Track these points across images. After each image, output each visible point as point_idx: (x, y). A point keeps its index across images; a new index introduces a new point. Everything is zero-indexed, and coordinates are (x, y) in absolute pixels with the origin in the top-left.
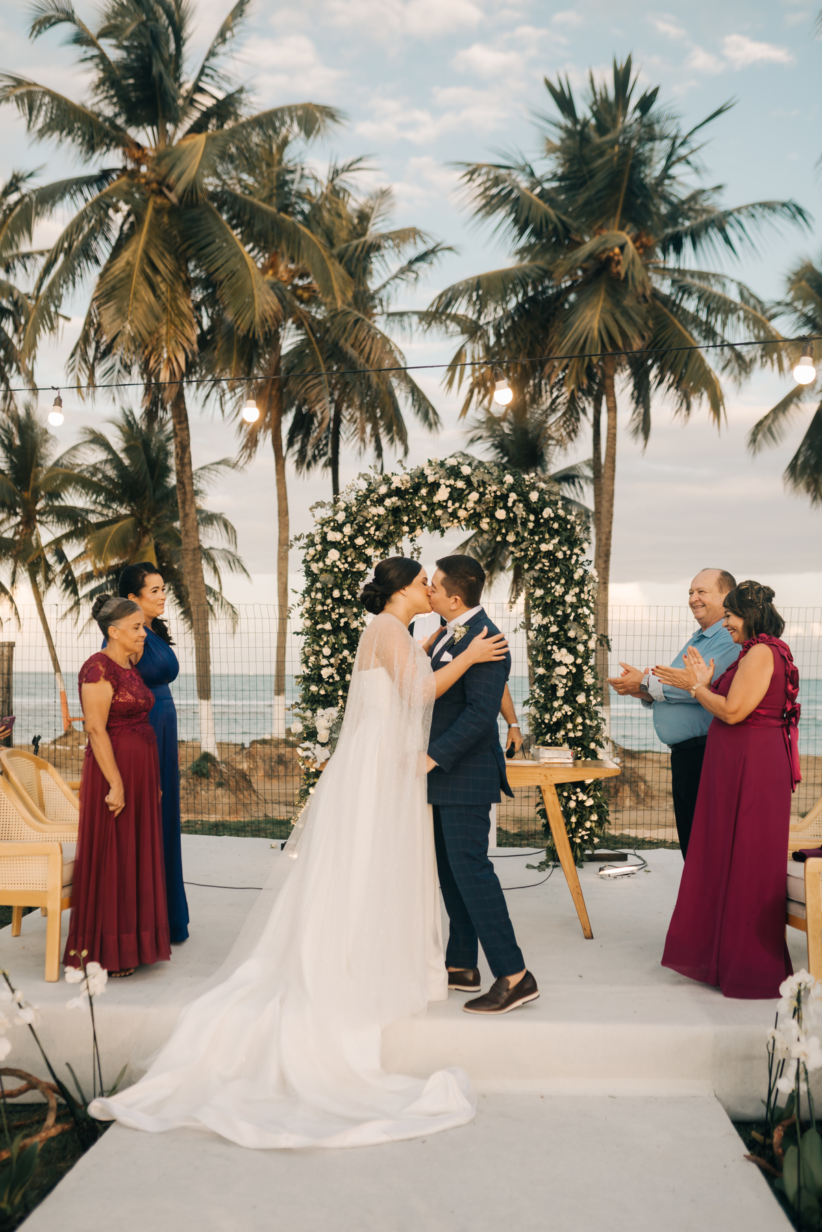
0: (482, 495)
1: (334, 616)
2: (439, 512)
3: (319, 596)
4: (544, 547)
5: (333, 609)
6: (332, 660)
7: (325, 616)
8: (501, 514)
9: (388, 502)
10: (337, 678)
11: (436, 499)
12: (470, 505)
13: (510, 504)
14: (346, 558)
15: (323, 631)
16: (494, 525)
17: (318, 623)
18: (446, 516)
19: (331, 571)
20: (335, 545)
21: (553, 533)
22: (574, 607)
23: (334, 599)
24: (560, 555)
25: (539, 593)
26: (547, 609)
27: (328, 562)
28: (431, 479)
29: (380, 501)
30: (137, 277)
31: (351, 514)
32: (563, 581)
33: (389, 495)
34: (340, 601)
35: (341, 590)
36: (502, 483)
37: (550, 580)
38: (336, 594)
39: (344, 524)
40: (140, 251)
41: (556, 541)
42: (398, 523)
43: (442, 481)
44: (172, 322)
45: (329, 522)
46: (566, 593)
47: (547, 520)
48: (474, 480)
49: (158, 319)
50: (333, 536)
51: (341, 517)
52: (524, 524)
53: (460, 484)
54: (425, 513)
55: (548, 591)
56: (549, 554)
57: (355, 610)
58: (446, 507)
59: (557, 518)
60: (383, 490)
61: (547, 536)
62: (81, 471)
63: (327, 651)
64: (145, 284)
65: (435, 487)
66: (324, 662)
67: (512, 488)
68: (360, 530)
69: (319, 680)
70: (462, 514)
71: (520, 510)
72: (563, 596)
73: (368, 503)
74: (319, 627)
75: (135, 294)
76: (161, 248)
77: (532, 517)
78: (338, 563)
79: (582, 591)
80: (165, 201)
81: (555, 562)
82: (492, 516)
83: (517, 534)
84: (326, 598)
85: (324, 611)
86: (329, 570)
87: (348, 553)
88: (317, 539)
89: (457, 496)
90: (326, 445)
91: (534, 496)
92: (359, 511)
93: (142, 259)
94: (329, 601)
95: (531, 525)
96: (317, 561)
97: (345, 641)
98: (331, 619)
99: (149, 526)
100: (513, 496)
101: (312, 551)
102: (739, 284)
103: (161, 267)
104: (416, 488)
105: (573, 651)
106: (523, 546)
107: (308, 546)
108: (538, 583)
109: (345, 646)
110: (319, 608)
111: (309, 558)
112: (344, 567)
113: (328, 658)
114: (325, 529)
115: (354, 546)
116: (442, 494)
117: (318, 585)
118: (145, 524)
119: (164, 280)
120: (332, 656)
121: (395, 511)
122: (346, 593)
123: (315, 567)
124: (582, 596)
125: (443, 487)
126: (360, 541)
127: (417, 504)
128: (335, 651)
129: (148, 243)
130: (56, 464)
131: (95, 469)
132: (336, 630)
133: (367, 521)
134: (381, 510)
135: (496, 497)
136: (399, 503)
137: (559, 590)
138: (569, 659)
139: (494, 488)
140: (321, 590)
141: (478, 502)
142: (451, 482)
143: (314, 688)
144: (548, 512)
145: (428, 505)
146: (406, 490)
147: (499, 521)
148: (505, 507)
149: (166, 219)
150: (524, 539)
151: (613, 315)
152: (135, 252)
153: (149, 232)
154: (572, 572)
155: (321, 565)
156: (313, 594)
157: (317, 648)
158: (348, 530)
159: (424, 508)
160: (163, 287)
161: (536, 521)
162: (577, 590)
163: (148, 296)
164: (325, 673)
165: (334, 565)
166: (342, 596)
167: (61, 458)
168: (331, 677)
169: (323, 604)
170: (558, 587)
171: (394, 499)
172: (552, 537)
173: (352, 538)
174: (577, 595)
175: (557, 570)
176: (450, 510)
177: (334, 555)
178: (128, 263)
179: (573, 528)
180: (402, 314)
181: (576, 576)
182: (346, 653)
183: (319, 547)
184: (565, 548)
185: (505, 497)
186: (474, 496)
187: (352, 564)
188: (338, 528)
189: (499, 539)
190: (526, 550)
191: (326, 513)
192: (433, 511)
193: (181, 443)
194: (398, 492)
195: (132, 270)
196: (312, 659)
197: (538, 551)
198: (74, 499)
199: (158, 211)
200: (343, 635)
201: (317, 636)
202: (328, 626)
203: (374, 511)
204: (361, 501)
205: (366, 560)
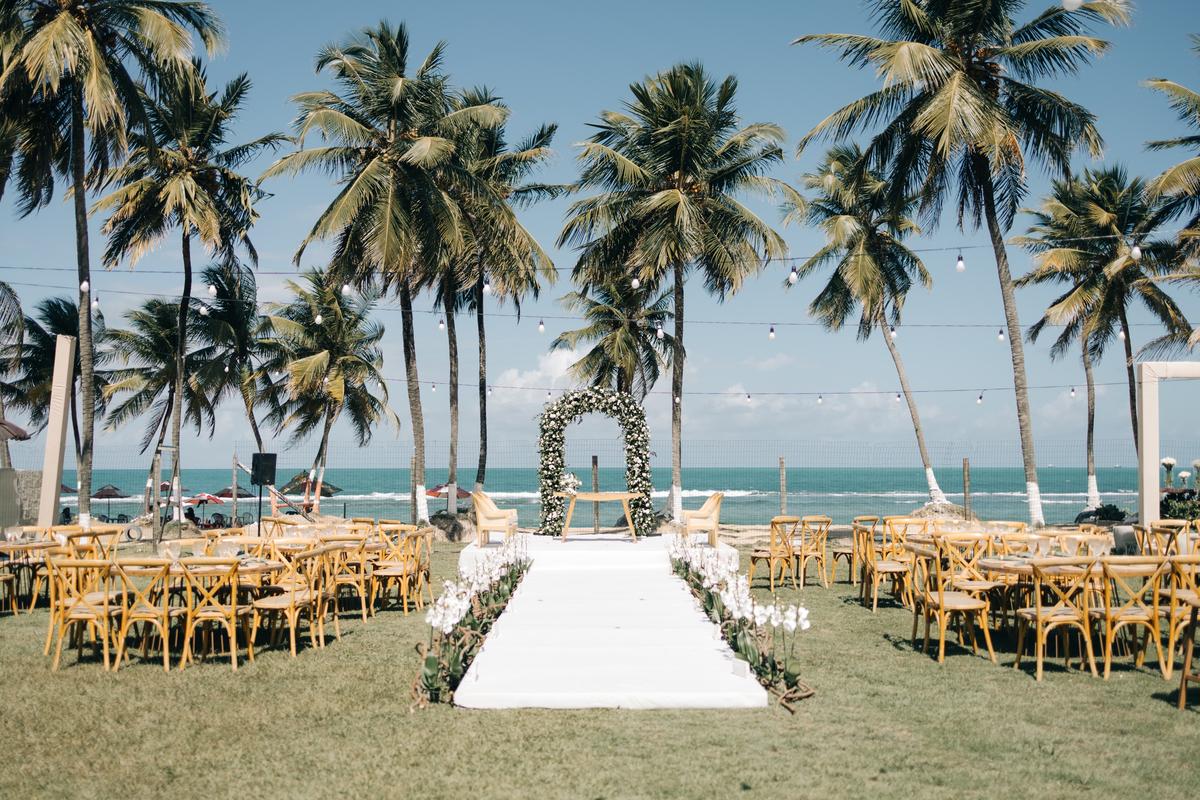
1: (553, 446)
3: (547, 438)
5: (553, 443)
6: (553, 462)
8: (615, 408)
9: (573, 403)
14: (557, 424)
15: (549, 451)
19: (552, 429)
20: (554, 419)
21: (634, 415)
22: (642, 442)
23: (553, 440)
24: (637, 423)
25: (629, 436)
26: (632, 443)
27: (551, 425)
29: (570, 403)
31: (559, 407)
32: (637, 432)
33: (573, 401)
34: (555, 440)
37: (633, 432)
38: (554, 436)
41: (635, 418)
42: (576, 411)
45: (550, 410)
46: (639, 437)
50: (553, 416)
51: (555, 408)
53: (600, 397)
55: (632, 436)
56: (632, 423)
57: (561, 443)
60: (571, 398)
61: (632, 416)
63: (551, 459)
65: (590, 398)
66: (550, 463)
68: (563, 414)
69: (548, 470)
70: (600, 407)
71: (622, 407)
72: (637, 438)
73: (566, 403)
74: (547, 450)
81: (635, 426)
82: (611, 408)
84: (550, 439)
85: (549, 444)
87: (558, 422)
88: (546, 417)
91: (627, 401)
92: (562, 406)
96: (546, 424)
97: (557, 455)
100: (619, 401)
101: (544, 420)
104: (584, 398)
105: (641, 458)
107: (541, 420)
108: (629, 433)
109: (558, 457)
110: (547, 442)
112: (556, 427)
113: (551, 461)
115: (560, 420)
116: (593, 401)
117: (547, 434)
120: (553, 460)
121: (576, 406)
122: (557, 437)
123: (545, 427)
124: (645, 438)
125: (594, 398)
126: (563, 417)
127: (584, 404)
132: (554, 450)
133: (565, 410)
134: (571, 406)
135: (613, 402)
137: (636, 436)
138: (640, 461)
139: (613, 398)
140: (548, 436)
141: (607, 403)
142: (596, 396)
144: (632, 407)
146: (580, 399)
147: (614, 410)
148: (617, 406)
150: (623, 417)
154: (641, 429)
155: (547, 427)
156: (545, 438)
157: (547, 458)
158: (558, 414)
159: (587, 405)
162: (643, 436)
164: (551, 467)
165: (553, 427)
169: (549, 441)
173: (559, 417)
174: (643, 438)
175: (636, 428)
177: (553, 423)
181: (642, 431)
182: (558, 459)
183: (547, 420)
184: (638, 420)
185: (616, 402)
187: (560, 426)
188: (555, 412)
191: (547, 407)
194: (576, 399)
196: (545, 461)
200: (556, 453)
201: (547, 453)
202: (551, 449)
203: (568, 406)
204: (563, 402)
205: (565, 425)
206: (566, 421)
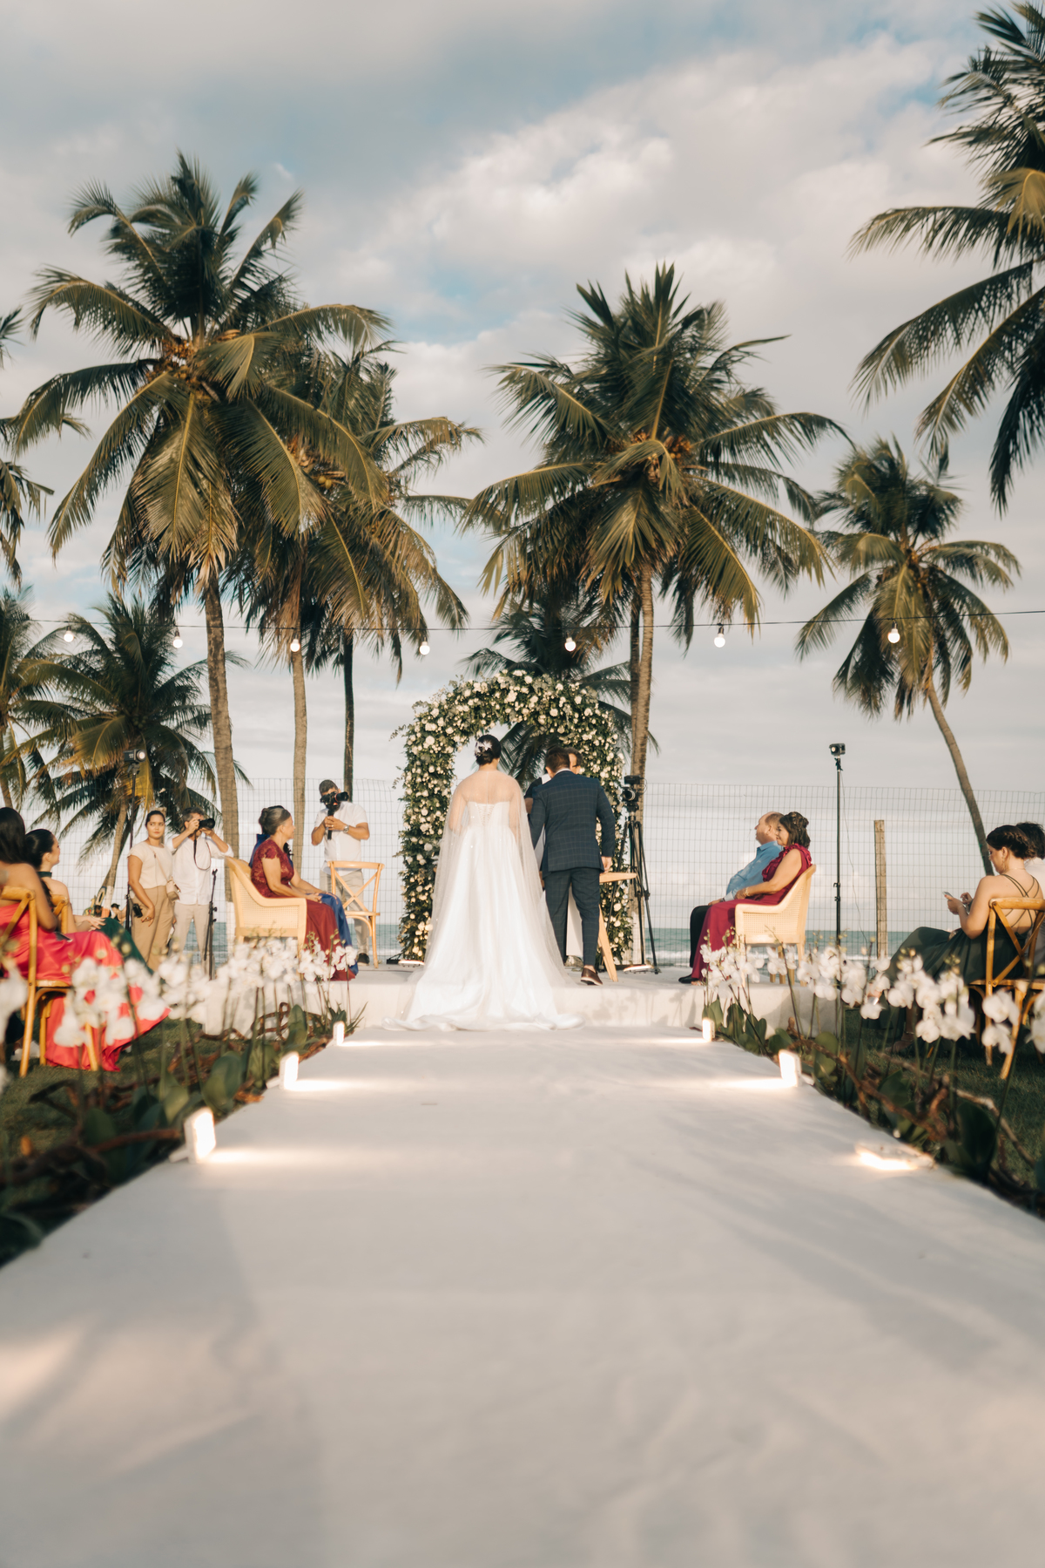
0: (540, 698)
1: (430, 786)
2: (508, 711)
3: (419, 771)
4: (585, 737)
5: (429, 781)
6: (429, 819)
7: (424, 785)
8: (554, 712)
9: (471, 702)
10: (432, 832)
11: (506, 701)
12: (532, 705)
13: (561, 705)
14: (439, 743)
15: (422, 797)
16: (550, 721)
17: (417, 791)
18: (513, 713)
19: (428, 753)
20: (430, 733)
21: (592, 726)
22: (607, 781)
23: (430, 774)
24: (597, 743)
27: (426, 746)
28: (503, 686)
29: (465, 701)
30: (182, 476)
31: (443, 710)
32: (599, 762)
33: (471, 697)
34: (435, 775)
35: (436, 767)
36: (555, 690)
37: (589, 761)
38: (432, 769)
39: (438, 718)
40: (183, 448)
41: (594, 732)
42: (479, 718)
43: (511, 688)
44: (214, 520)
45: (426, 716)
46: (601, 770)
47: (587, 718)
48: (536, 688)
49: (201, 516)
50: (430, 727)
51: (435, 712)
52: (571, 720)
53: (525, 690)
54: (498, 711)
55: (588, 769)
56: (589, 742)
57: (445, 782)
58: (514, 707)
59: (595, 715)
60: (467, 693)
61: (587, 729)
62: (61, 663)
63: (425, 812)
64: (189, 481)
65: (505, 692)
66: (423, 820)
67: (562, 693)
68: (450, 722)
69: (418, 833)
70: (525, 712)
71: (568, 710)
72: (599, 773)
73: (456, 702)
74: (418, 794)
75: (180, 491)
76: (203, 445)
77: (577, 715)
78: (434, 747)
79: (612, 770)
80: (206, 397)
81: (593, 748)
82: (548, 714)
83: (566, 727)
84: (424, 772)
85: (422, 782)
86: (427, 752)
87: (441, 739)
88: (417, 729)
89: (522, 698)
90: (338, 639)
91: (578, 700)
92: (450, 708)
93: (185, 456)
94: (426, 775)
95: (576, 721)
96: (417, 745)
97: (438, 805)
98: (427, 788)
99: (140, 726)
100: (563, 700)
101: (413, 738)
102: (787, 480)
103: (203, 464)
104: (492, 692)
106: (571, 736)
107: (409, 734)
109: (438, 809)
110: (419, 780)
111: (410, 743)
112: (437, 749)
113: (426, 817)
114: (423, 721)
115: (445, 734)
116: (511, 697)
117: (418, 763)
118: (136, 723)
119: (205, 477)
120: (428, 815)
121: (477, 709)
122: (439, 769)
123: (415, 750)
124: (613, 773)
125: (512, 692)
126: (449, 731)
127: (493, 704)
128: (431, 812)
129: (190, 440)
130: (33, 652)
131: (78, 660)
132: (432, 795)
133: (455, 716)
134: (466, 708)
135: (551, 700)
136: (479, 703)
137: (596, 768)
139: (550, 693)
140: (421, 766)
141: (539, 703)
142: (518, 688)
143: (414, 840)
144: (588, 712)
145: (500, 705)
146: (485, 694)
147: (552, 718)
148: (558, 707)
149: (206, 416)
150: (570, 731)
151: (648, 520)
152: (178, 449)
153: (191, 428)
154: (606, 755)
155: (420, 748)
156: (414, 770)
157: (417, 810)
158: (441, 722)
159: (498, 707)
160: (205, 484)
161: (580, 718)
162: (609, 768)
163: (192, 493)
164: (424, 828)
165: (430, 748)
166: (436, 771)
167: (37, 646)
168: (428, 831)
169: (422, 777)
170: (595, 766)
171: (476, 700)
172: (591, 729)
173: (443, 728)
174: (610, 772)
175: (595, 754)
176: (517, 709)
177: (430, 740)
178: (172, 460)
179: (606, 724)
180: (422, 499)
181: (609, 759)
182: (438, 813)
183: (419, 735)
184: (600, 738)
185: (557, 700)
186: (534, 699)
187: (443, 748)
188: (434, 721)
189: (552, 731)
190: (572, 739)
191: (423, 710)
192: (504, 709)
193: (215, 639)
194: (478, 695)
195: (176, 468)
196: (413, 817)
197: (581, 740)
198: (54, 693)
199: (200, 407)
200: (436, 800)
201: (417, 801)
202: (425, 793)
203: (460, 708)
204: (450, 701)
205: (454, 745)
206: (457, 738)
